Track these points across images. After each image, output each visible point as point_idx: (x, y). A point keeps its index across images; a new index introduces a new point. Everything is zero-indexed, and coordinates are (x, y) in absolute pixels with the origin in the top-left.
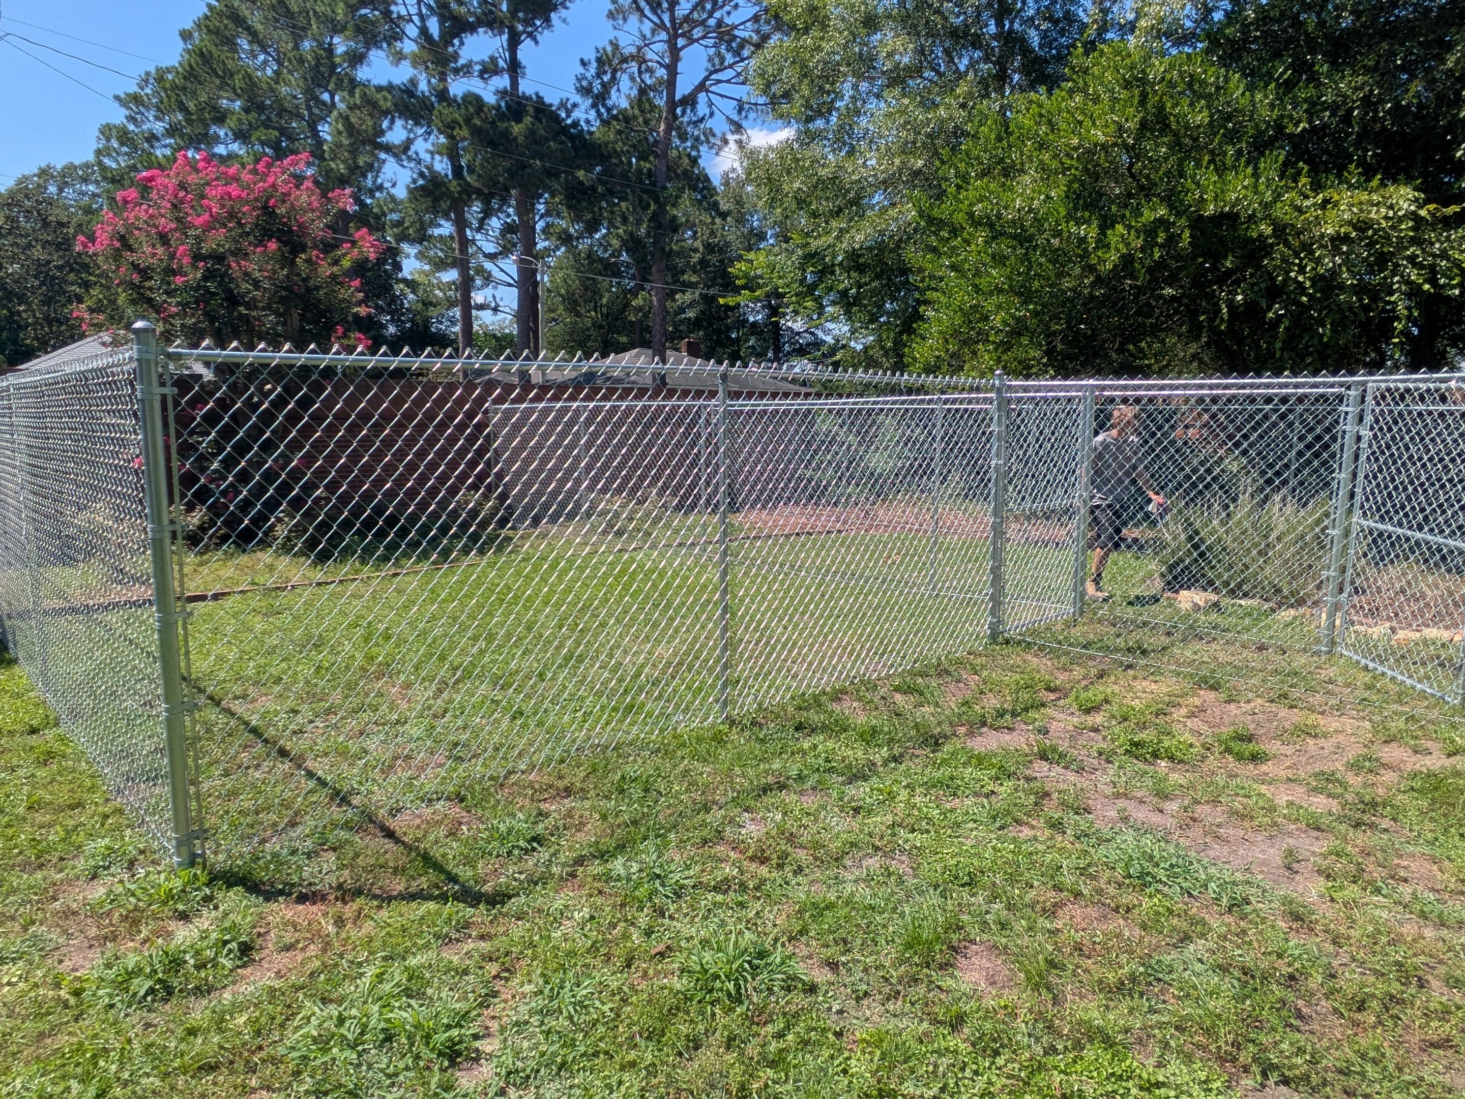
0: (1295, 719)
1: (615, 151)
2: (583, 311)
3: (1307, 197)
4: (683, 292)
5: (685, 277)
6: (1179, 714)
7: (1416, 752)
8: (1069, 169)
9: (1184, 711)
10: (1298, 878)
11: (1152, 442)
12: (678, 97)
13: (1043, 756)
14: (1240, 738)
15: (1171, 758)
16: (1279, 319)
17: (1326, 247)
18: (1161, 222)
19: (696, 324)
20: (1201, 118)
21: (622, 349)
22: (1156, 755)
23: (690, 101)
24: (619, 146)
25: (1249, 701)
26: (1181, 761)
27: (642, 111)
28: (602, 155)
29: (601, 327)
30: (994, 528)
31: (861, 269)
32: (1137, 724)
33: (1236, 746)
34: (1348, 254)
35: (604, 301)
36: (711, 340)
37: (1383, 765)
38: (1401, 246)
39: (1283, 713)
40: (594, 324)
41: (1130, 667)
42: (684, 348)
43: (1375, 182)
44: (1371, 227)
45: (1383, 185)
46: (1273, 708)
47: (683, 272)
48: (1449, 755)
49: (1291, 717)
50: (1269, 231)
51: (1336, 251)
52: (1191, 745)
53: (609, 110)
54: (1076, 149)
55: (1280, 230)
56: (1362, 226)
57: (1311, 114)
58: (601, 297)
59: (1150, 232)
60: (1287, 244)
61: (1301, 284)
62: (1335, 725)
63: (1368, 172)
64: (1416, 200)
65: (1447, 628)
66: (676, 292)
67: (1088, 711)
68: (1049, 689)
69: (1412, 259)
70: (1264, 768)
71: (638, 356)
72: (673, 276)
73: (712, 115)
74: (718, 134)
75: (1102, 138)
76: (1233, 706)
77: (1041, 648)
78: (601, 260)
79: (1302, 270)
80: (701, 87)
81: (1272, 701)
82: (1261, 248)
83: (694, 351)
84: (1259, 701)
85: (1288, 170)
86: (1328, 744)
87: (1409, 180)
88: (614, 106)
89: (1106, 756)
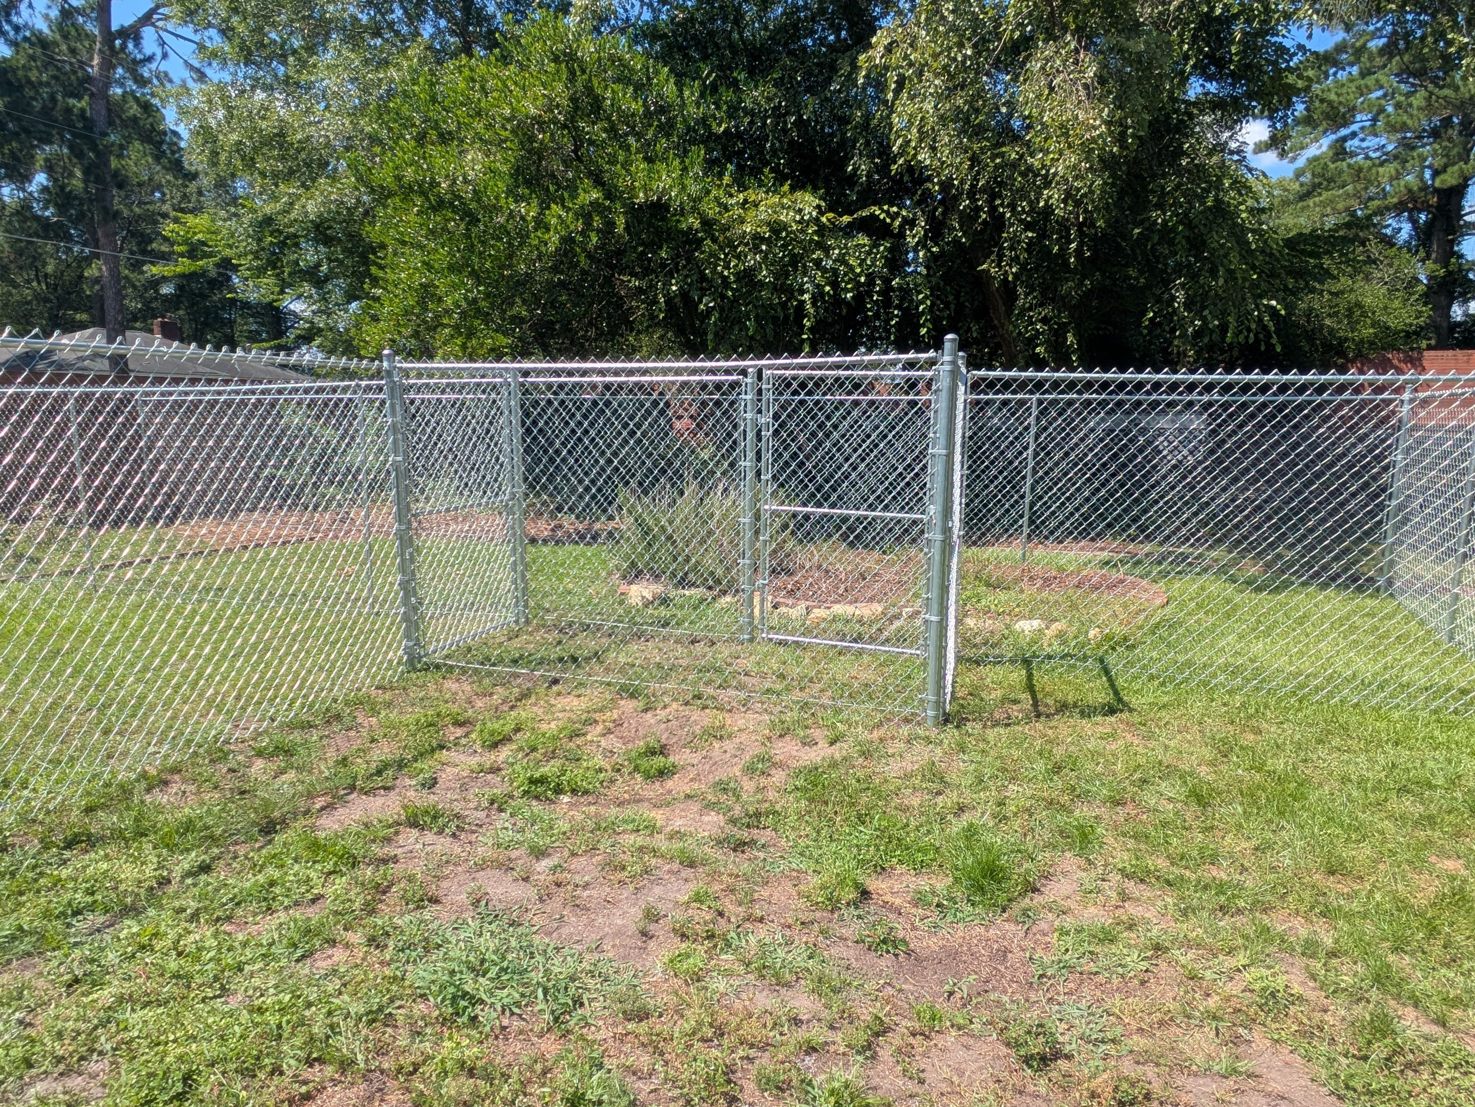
0: (706, 722)
1: (29, 81)
2: (19, 280)
3: (731, 196)
4: (153, 264)
5: (154, 245)
6: (593, 733)
7: (804, 744)
8: (505, 141)
9: (599, 728)
10: (652, 944)
11: (625, 433)
12: (114, 27)
13: (413, 823)
14: (652, 752)
15: (574, 792)
16: (709, 311)
17: (747, 244)
18: (594, 204)
19: (171, 302)
20: (636, 106)
21: (70, 327)
22: (558, 790)
23: (132, 33)
24: (34, 75)
25: (665, 707)
26: (586, 792)
27: (65, 37)
28: (10, 83)
29: (46, 300)
30: (400, 536)
31: (328, 241)
32: (545, 755)
33: (644, 763)
34: (766, 253)
35: (50, 269)
36: (196, 321)
37: (774, 765)
38: (807, 251)
39: (696, 715)
40: (37, 296)
41: (555, 681)
42: (156, 328)
43: (786, 188)
44: (785, 229)
45: (793, 189)
46: (686, 710)
47: (151, 241)
48: (832, 744)
49: (703, 719)
50: (697, 224)
51: (756, 249)
52: (600, 770)
53: (17, 29)
54: (508, 120)
55: (707, 224)
56: (777, 228)
57: (731, 116)
58: (45, 264)
59: (586, 215)
60: (714, 240)
61: (725, 278)
62: (741, 723)
63: (781, 178)
64: (818, 207)
65: (851, 603)
66: (144, 263)
67: (495, 745)
68: (458, 724)
69: (818, 263)
70: (669, 784)
71: (92, 337)
72: (139, 244)
73: (165, 56)
74: (177, 81)
75: (533, 111)
76: (649, 715)
77: (464, 671)
78: (37, 218)
79: (727, 267)
80: (147, 19)
81: (687, 704)
82: (691, 241)
83: (171, 332)
84: (675, 705)
85: (713, 166)
86: (728, 745)
87: (815, 189)
88: (26, 26)
89: (498, 804)
